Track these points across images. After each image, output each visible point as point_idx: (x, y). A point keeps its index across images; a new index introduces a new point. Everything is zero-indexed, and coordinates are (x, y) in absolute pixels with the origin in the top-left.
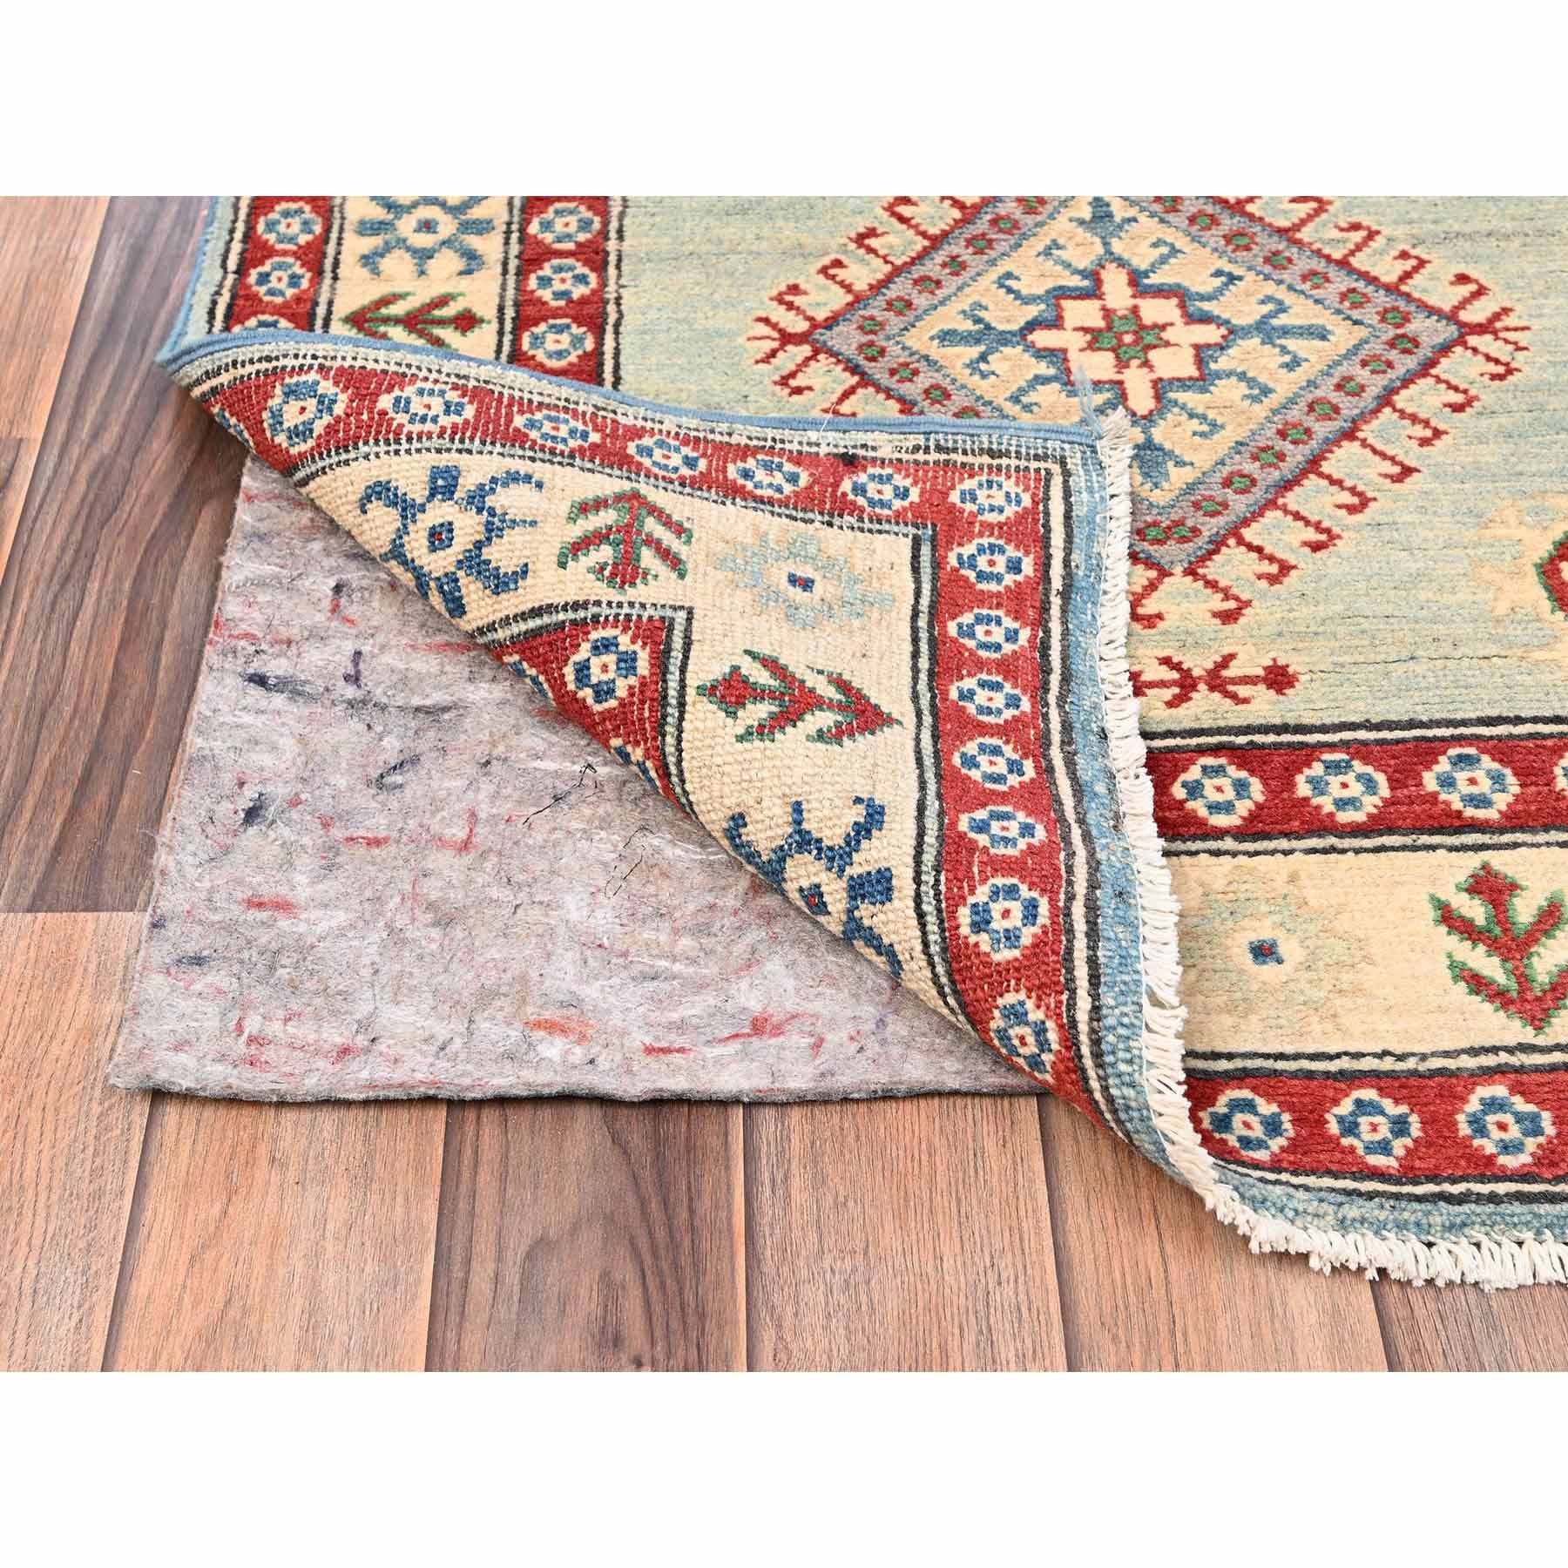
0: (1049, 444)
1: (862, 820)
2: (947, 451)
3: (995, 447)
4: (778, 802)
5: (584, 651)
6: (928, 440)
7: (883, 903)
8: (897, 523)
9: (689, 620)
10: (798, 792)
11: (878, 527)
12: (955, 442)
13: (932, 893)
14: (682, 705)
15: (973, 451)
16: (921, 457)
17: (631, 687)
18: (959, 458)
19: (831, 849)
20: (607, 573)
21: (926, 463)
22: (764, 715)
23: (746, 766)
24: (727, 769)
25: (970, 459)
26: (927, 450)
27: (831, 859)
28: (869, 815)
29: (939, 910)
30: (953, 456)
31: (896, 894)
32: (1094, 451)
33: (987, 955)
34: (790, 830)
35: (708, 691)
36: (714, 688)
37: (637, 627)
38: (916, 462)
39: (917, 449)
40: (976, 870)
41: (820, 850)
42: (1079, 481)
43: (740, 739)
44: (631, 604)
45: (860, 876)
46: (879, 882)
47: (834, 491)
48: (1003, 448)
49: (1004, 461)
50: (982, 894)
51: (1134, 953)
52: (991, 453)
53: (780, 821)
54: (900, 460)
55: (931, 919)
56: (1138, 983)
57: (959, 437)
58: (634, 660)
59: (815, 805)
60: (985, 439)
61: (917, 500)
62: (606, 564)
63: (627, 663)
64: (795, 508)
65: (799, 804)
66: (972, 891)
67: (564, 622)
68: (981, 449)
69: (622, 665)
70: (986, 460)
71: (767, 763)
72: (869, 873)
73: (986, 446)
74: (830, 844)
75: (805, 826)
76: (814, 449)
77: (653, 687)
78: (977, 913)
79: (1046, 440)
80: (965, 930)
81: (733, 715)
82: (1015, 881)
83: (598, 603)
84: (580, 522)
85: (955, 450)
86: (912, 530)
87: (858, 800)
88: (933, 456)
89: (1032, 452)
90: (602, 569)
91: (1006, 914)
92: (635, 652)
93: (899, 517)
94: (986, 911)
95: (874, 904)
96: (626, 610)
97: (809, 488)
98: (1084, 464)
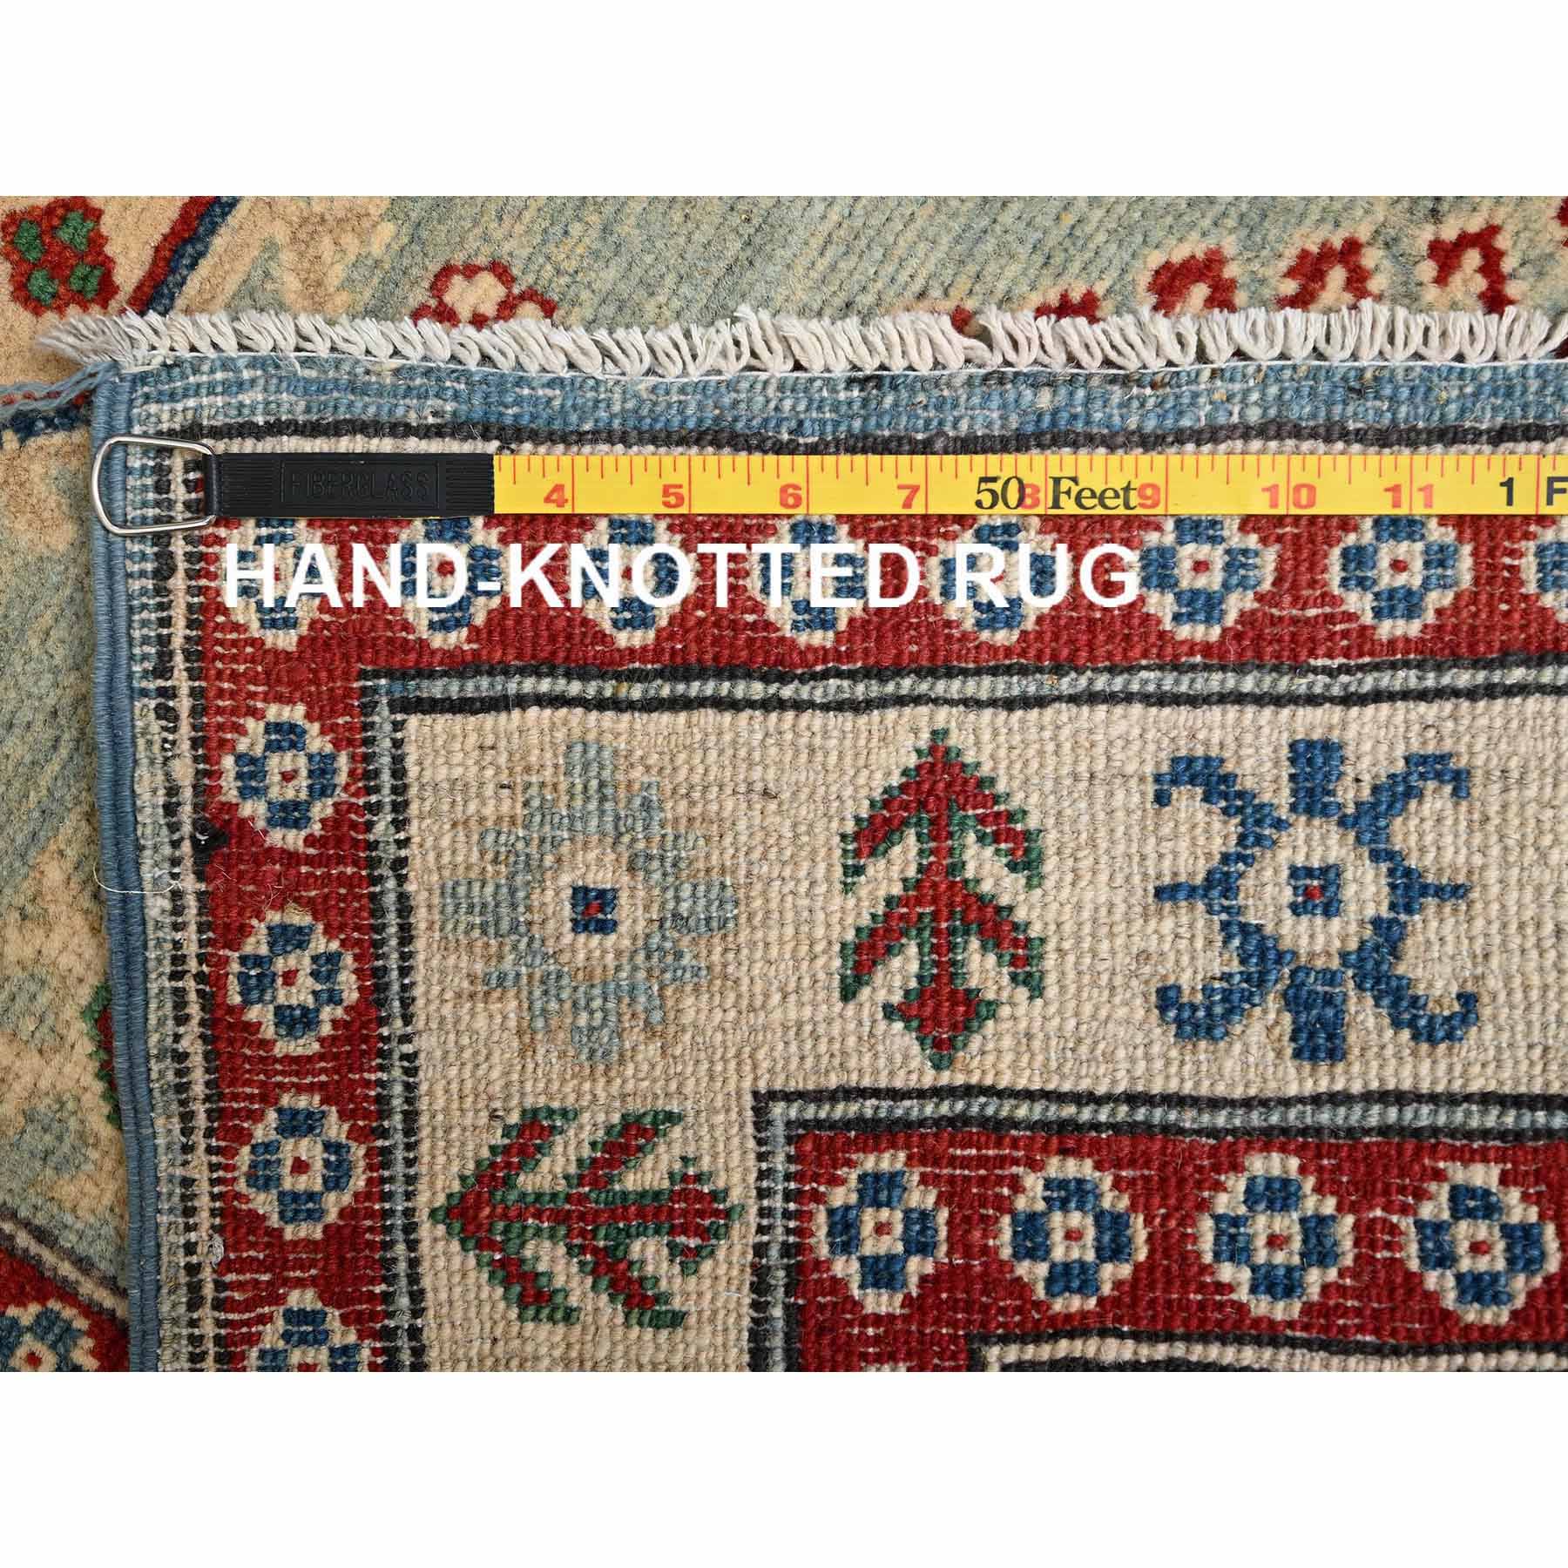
0: (136, 464)
1: (1199, 790)
2: (165, 656)
3: (149, 567)
4: (1153, 923)
5: (846, 1268)
6: (144, 693)
7: (1343, 760)
8: (371, 741)
9: (788, 1097)
10: (1142, 892)
11: (386, 776)
12: (145, 640)
13: (1344, 678)
14: (968, 1091)
15: (161, 607)
16: (184, 704)
17: (924, 1180)
18: (179, 633)
19: (1242, 839)
20: (693, 1242)
21: (193, 693)
22: (991, 959)
23: (1086, 979)
24: (1087, 1009)
25: (179, 614)
26: (169, 693)
27: (1259, 840)
28: (1192, 781)
29: (1376, 667)
30: (177, 642)
31: (1335, 737)
32: (142, 378)
33: (1458, 597)
34: (1200, 906)
35: (943, 1051)
36: (938, 1044)
37: (816, 1178)
38: (194, 712)
39: (166, 714)
40: (1312, 612)
41: (1241, 858)
42: (213, 409)
43: (1037, 991)
44: (762, 1194)
45: (1294, 793)
46: (1310, 762)
47: (309, 860)
48: (150, 550)
49: (179, 547)
50: (1359, 603)
51: (1487, 375)
52: (164, 570)
53: (1184, 920)
54: (195, 744)
55: (1386, 680)
56: (1541, 373)
57: (137, 634)
58: (877, 1176)
59: (1167, 864)
60: (136, 585)
61: (300, 709)
62: (672, 1246)
63: (879, 1189)
64: (381, 929)
65: (1159, 893)
66: (1350, 617)
67: (787, 1307)
68: (158, 591)
69: (883, 1196)
70: (178, 582)
71: (1086, 945)
72: (1292, 777)
73: (150, 584)
74: (1233, 840)
75: (1199, 880)
76: (191, 903)
77: (931, 1141)
78: (1392, 609)
79: (128, 470)
80: (1414, 629)
81: (992, 1008)
82: (1336, 552)
83: (760, 1250)
84: (573, 1301)
85: (163, 641)
86: (383, 716)
87: (1161, 799)
88: (181, 680)
89: (151, 496)
90: (685, 1252)
91: (1398, 566)
92: (861, 1178)
93: (356, 739)
94: (1392, 593)
95: (1341, 775)
96: (778, 1203)
97: (311, 905)
98: (172, 397)
